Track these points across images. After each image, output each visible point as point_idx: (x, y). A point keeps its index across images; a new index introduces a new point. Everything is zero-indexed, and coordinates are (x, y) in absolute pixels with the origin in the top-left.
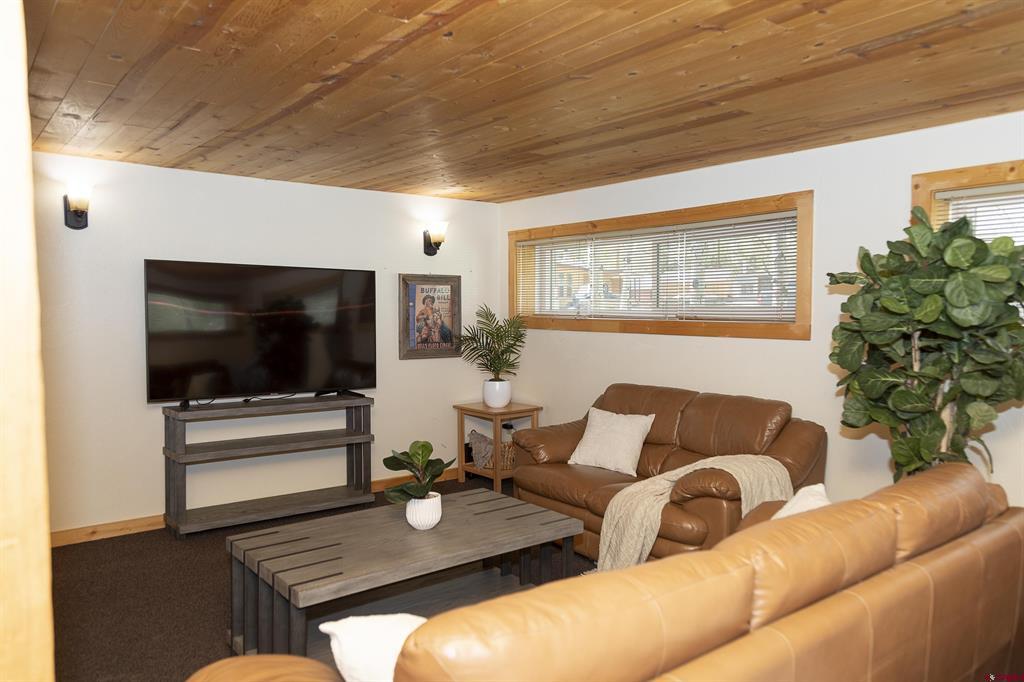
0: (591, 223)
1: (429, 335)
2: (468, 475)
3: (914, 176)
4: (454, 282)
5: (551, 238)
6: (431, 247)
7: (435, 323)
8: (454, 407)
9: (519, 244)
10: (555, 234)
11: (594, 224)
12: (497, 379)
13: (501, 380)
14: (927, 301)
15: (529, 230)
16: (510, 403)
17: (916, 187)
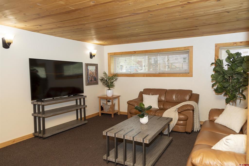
0: (134, 51)
1: (92, 79)
2: (102, 114)
3: (215, 44)
4: (96, 65)
5: (121, 55)
6: (91, 56)
7: (93, 76)
8: (98, 97)
9: (111, 56)
10: (123, 54)
11: (135, 52)
12: (109, 89)
13: (111, 90)
14: (239, 68)
15: (114, 53)
16: (113, 95)
17: (216, 46)
